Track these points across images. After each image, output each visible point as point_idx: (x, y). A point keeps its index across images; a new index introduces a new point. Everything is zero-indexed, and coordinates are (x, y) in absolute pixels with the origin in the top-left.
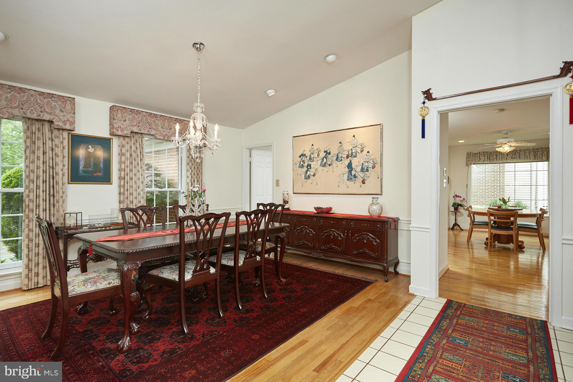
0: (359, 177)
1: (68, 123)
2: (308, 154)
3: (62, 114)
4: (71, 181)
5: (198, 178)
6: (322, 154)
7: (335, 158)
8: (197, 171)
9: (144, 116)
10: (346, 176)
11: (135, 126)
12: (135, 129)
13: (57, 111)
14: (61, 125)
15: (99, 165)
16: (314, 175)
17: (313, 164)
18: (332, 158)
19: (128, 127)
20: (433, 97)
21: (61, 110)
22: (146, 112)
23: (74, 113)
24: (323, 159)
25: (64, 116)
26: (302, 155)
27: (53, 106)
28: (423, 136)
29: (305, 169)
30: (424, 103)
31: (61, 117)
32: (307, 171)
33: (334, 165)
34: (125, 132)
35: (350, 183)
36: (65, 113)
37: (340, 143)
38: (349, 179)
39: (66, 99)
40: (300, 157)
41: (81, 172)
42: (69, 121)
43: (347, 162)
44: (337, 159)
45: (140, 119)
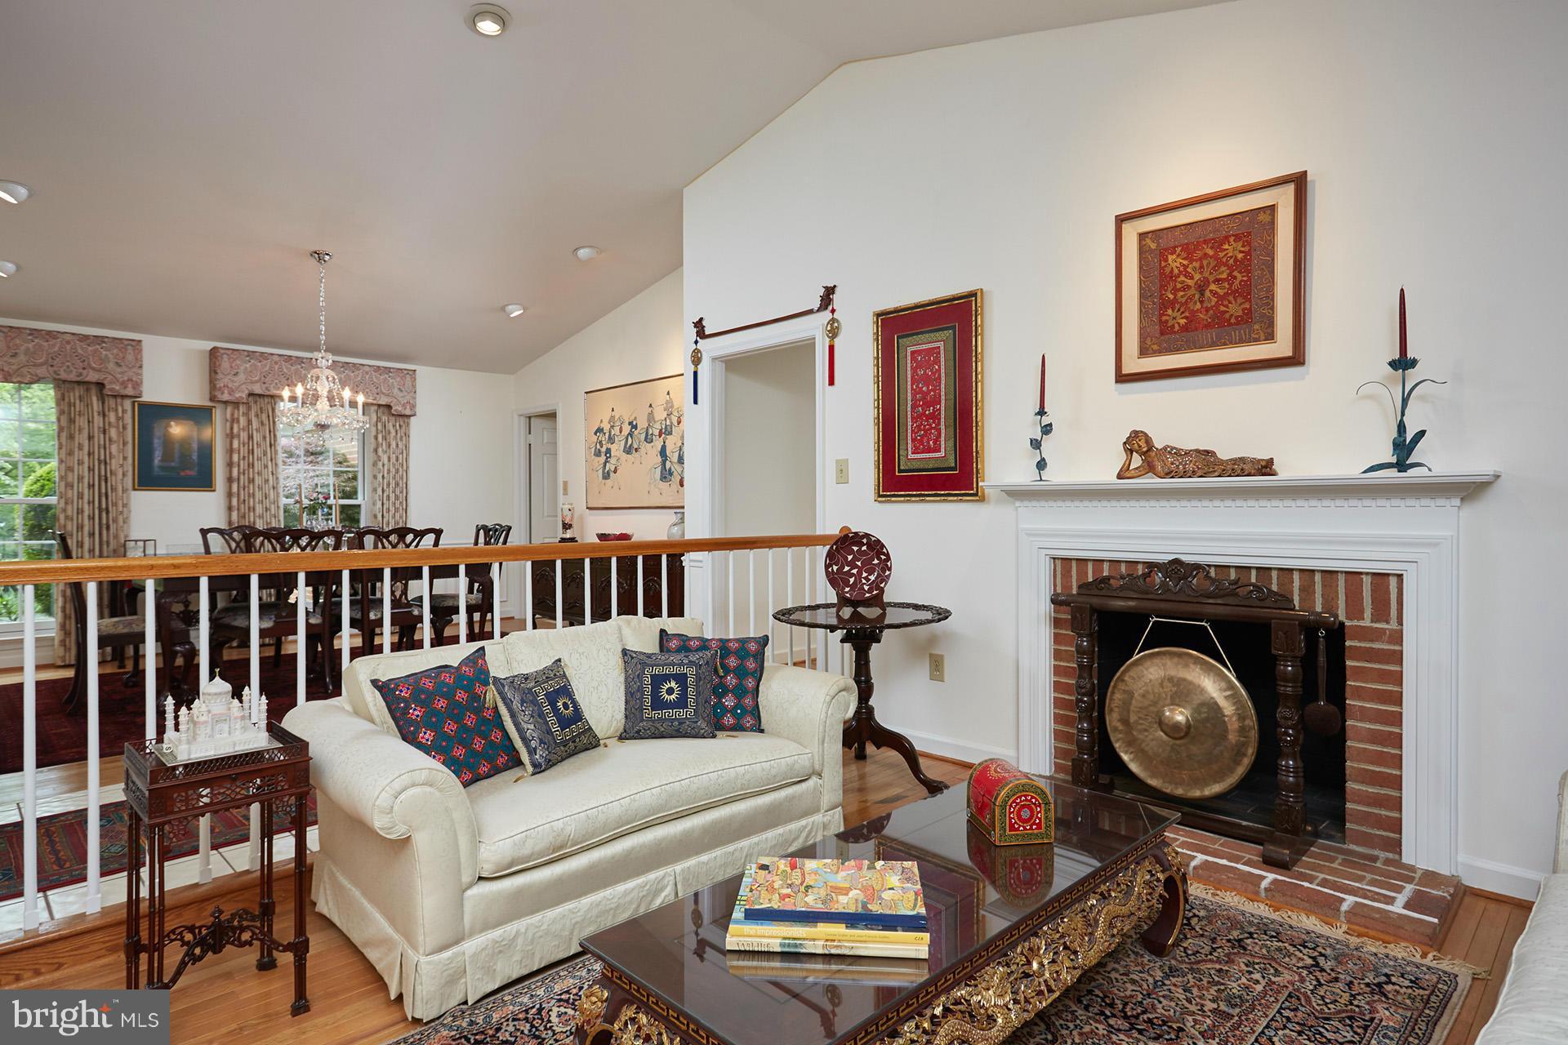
0: (675, 473)
1: (130, 386)
2: (606, 427)
3: (119, 370)
4: (139, 486)
5: (398, 478)
6: (627, 429)
7: (643, 436)
8: (394, 465)
9: (276, 363)
10: (659, 471)
11: (257, 382)
12: (258, 389)
13: (111, 366)
14: (117, 388)
15: (190, 456)
16: (615, 472)
17: (613, 447)
18: (640, 434)
19: (243, 386)
20: (707, 333)
21: (117, 363)
22: (280, 355)
23: (141, 367)
24: (627, 439)
25: (122, 373)
26: (600, 430)
27: (103, 356)
28: (696, 402)
29: (603, 458)
30: (696, 342)
31: (118, 376)
32: (606, 462)
33: (643, 450)
34: (237, 395)
35: (663, 485)
36: (124, 369)
37: (651, 406)
38: (663, 478)
39: (126, 342)
40: (595, 434)
41: (156, 469)
42: (132, 380)
43: (658, 443)
44: (646, 440)
45: (267, 368)
